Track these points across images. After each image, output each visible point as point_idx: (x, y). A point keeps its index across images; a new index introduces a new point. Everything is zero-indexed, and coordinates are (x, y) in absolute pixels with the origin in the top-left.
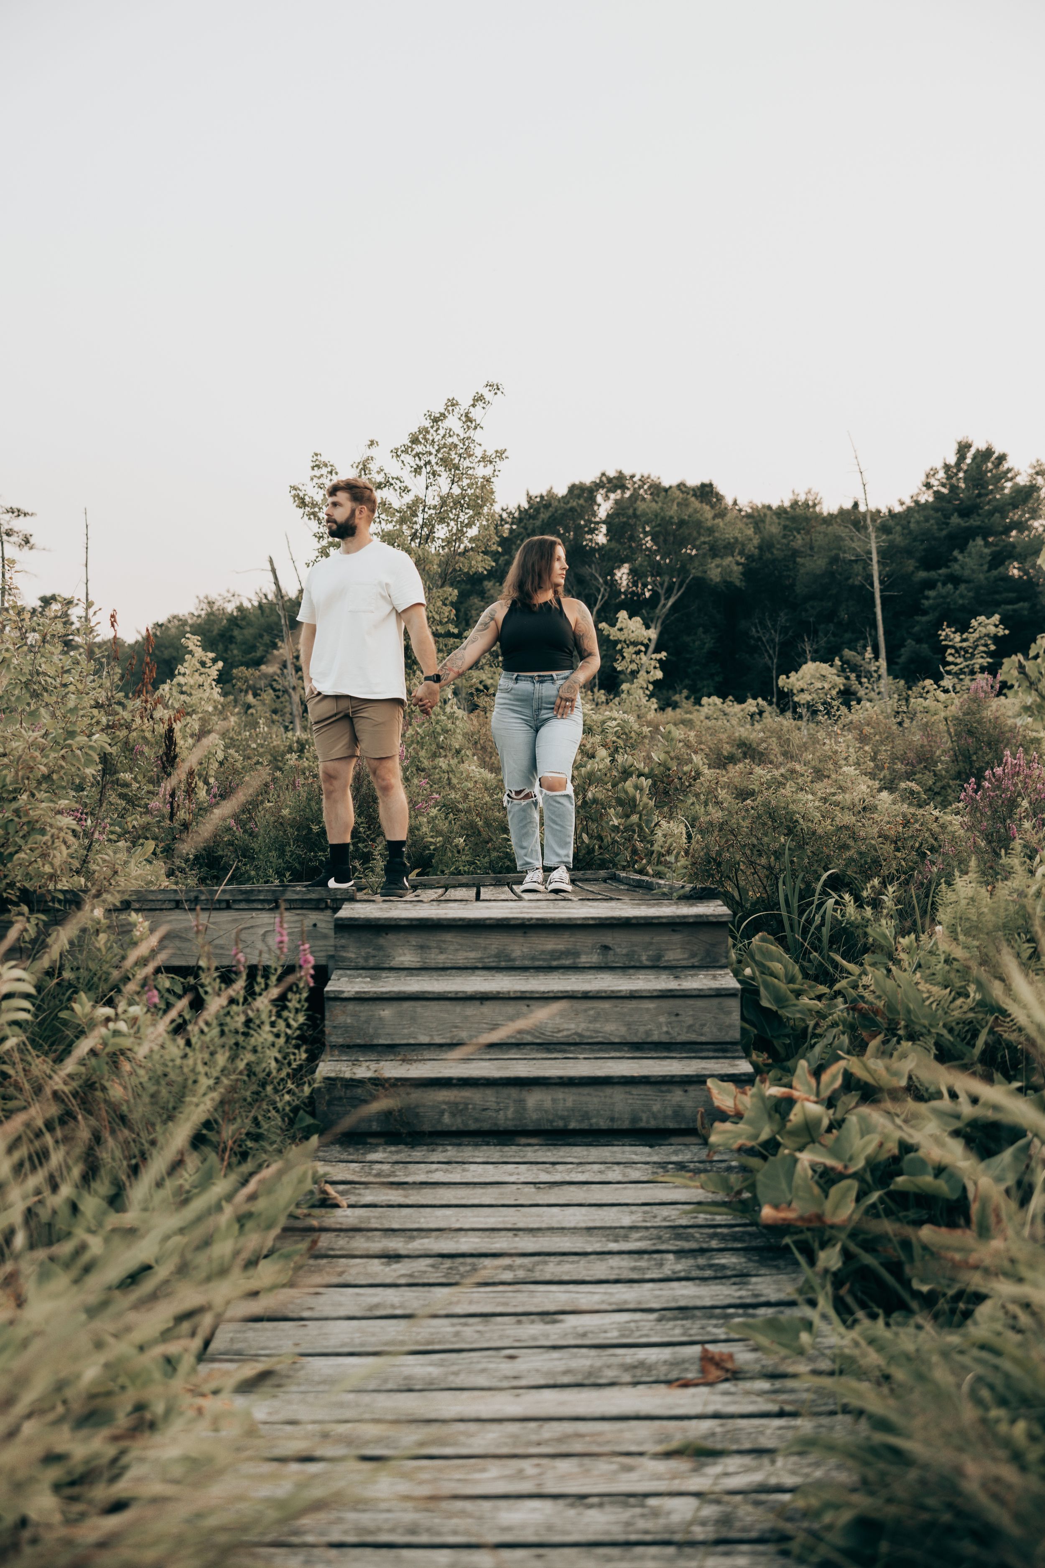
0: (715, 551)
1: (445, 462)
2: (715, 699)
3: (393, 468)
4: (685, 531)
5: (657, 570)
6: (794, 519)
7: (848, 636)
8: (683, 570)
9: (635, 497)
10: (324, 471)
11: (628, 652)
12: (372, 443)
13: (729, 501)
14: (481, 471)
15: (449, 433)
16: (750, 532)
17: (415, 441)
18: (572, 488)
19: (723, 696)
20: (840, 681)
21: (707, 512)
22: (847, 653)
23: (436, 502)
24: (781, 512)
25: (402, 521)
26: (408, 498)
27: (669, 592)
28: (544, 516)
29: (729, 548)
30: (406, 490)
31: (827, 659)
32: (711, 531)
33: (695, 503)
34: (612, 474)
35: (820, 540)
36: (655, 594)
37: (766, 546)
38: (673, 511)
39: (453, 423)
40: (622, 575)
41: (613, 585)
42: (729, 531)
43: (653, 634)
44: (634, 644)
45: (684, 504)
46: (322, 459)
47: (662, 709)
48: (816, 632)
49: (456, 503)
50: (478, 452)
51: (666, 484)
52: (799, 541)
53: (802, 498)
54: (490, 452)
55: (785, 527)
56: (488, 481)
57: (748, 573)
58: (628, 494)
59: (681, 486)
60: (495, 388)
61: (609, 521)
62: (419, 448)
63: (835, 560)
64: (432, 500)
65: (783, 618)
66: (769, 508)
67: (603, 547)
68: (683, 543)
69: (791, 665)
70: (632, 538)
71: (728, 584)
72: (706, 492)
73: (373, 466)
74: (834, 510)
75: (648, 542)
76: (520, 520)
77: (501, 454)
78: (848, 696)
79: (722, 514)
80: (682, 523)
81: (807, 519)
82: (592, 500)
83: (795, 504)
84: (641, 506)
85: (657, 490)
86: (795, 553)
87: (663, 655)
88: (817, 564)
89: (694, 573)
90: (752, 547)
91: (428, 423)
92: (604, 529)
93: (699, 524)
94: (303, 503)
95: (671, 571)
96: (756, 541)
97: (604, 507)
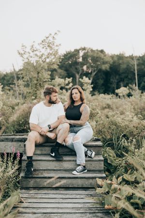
0: (104, 63)
1: (49, 46)
2: (103, 95)
3: (38, 47)
4: (98, 59)
5: (92, 67)
6: (120, 57)
7: (130, 81)
8: (97, 67)
9: (88, 52)
10: (24, 47)
11: (85, 85)
12: (34, 42)
13: (107, 53)
14: (56, 48)
15: (50, 40)
16: (111, 59)
17: (43, 42)
18: (75, 50)
19: (104, 94)
20: (128, 91)
21: (102, 56)
22: (130, 85)
23: (47, 54)
24: (117, 56)
25: (40, 58)
26: (41, 53)
27: (94, 71)
28: (69, 55)
29: (107, 63)
31: (125, 86)
32: (103, 59)
33: (100, 53)
34: (83, 47)
35: (125, 62)
36: (91, 72)
37: (114, 62)
38: (95, 55)
39: (51, 38)
40: (85, 68)
41: (83, 70)
42: (107, 59)
43: (90, 81)
44: (87, 83)
45: (98, 53)
46: (24, 45)
47: (92, 96)
48: (124, 80)
49: (51, 54)
50: (55, 44)
51: (94, 49)
52: (121, 62)
53: (122, 53)
54: (58, 44)
55: (118, 59)
56: (57, 50)
57: (111, 68)
58: (86, 51)
59: (97, 50)
60: (59, 31)
61: (82, 57)
62: (43, 43)
63: (128, 65)
64: (46, 54)
65: (117, 77)
66: (115, 55)
67: (81, 62)
68: (97, 61)
69: (118, 88)
70: (87, 60)
71: (106, 70)
72: (102, 51)
73: (34, 47)
74: (128, 56)
75: (90, 61)
76: (64, 56)
77: (60, 45)
78: (129, 95)
79: (105, 56)
80: (97, 57)
81: (122, 57)
82: (79, 52)
83: (120, 54)
84: (89, 54)
85: (92, 51)
86: (120, 64)
87: (92, 86)
88: (124, 66)
89: (99, 67)
90: (111, 63)
91: (45, 38)
92: (81, 58)
93: (100, 58)
94: (20, 54)
95: (95, 67)
96: (112, 61)
97: (81, 53)
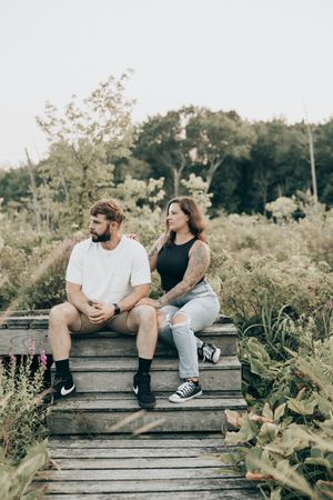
0: (237, 142)
1: (108, 105)
2: (236, 216)
3: (84, 108)
4: (223, 133)
5: (210, 151)
6: (274, 127)
7: (300, 183)
8: (222, 152)
9: (198, 117)
10: (51, 109)
11: (195, 194)
12: (74, 96)
13: (243, 119)
14: (126, 109)
15: (110, 92)
16: (253, 133)
17: (94, 96)
18: (169, 113)
19: (240, 213)
20: (295, 207)
21: (232, 124)
22: (299, 192)
23: (104, 124)
24: (268, 124)
25: (88, 133)
26: (91, 123)
27: (215, 161)
28: (156, 126)
29: (243, 141)
30: (89, 118)
31: (289, 196)
32: (235, 133)
33: (227, 120)
34: (188, 106)
35: (286, 137)
36: (209, 164)
37: (261, 140)
38: (217, 124)
39: (112, 87)
40: (193, 153)
41: (188, 158)
42: (243, 133)
43: (206, 185)
44: (198, 190)
45: (222, 120)
46: (51, 103)
47: (211, 218)
48: (284, 181)
49: (114, 124)
50: (124, 101)
51: (213, 111)
52: (276, 138)
53: (278, 118)
54: (130, 101)
55: (270, 131)
56: (128, 114)
57: (253, 153)
58: (195, 115)
59: (221, 112)
60: (131, 70)
61: (187, 128)
62: (96, 99)
63: (293, 147)
64: (102, 123)
65: (269, 174)
66: (262, 122)
67: (183, 141)
68: (221, 139)
69: (272, 199)
70: (198, 136)
71: (243, 159)
72: (232, 115)
73: (74, 107)
74: (293, 124)
75: (205, 137)
76: (144, 128)
77: (134, 101)
78: (298, 215)
79: (240, 125)
80: (221, 129)
81: (280, 127)
82: (178, 118)
83: (274, 121)
84: (202, 122)
85: (209, 114)
86: (274, 144)
87: (211, 195)
88: (285, 149)
89: (227, 152)
90: (254, 141)
91: (100, 88)
92: (184, 132)
93: (229, 130)
94: (41, 124)
95: (216, 152)
96: (256, 138)
97: (184, 121)
